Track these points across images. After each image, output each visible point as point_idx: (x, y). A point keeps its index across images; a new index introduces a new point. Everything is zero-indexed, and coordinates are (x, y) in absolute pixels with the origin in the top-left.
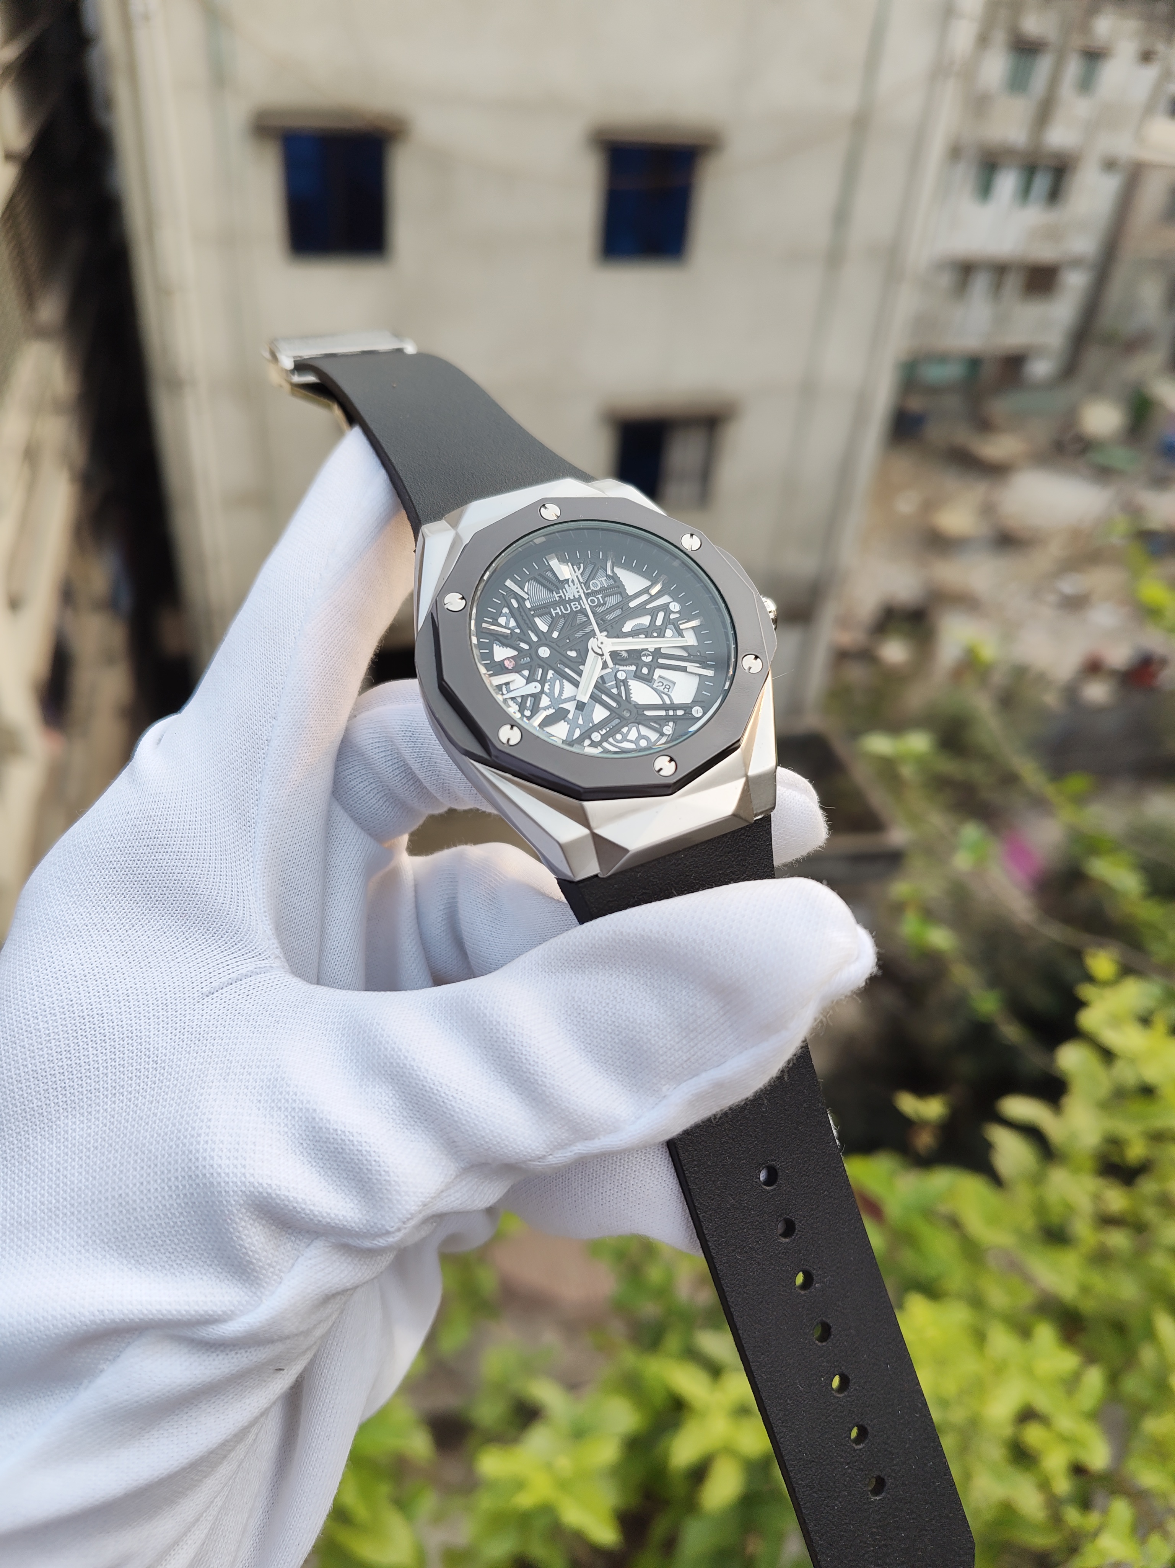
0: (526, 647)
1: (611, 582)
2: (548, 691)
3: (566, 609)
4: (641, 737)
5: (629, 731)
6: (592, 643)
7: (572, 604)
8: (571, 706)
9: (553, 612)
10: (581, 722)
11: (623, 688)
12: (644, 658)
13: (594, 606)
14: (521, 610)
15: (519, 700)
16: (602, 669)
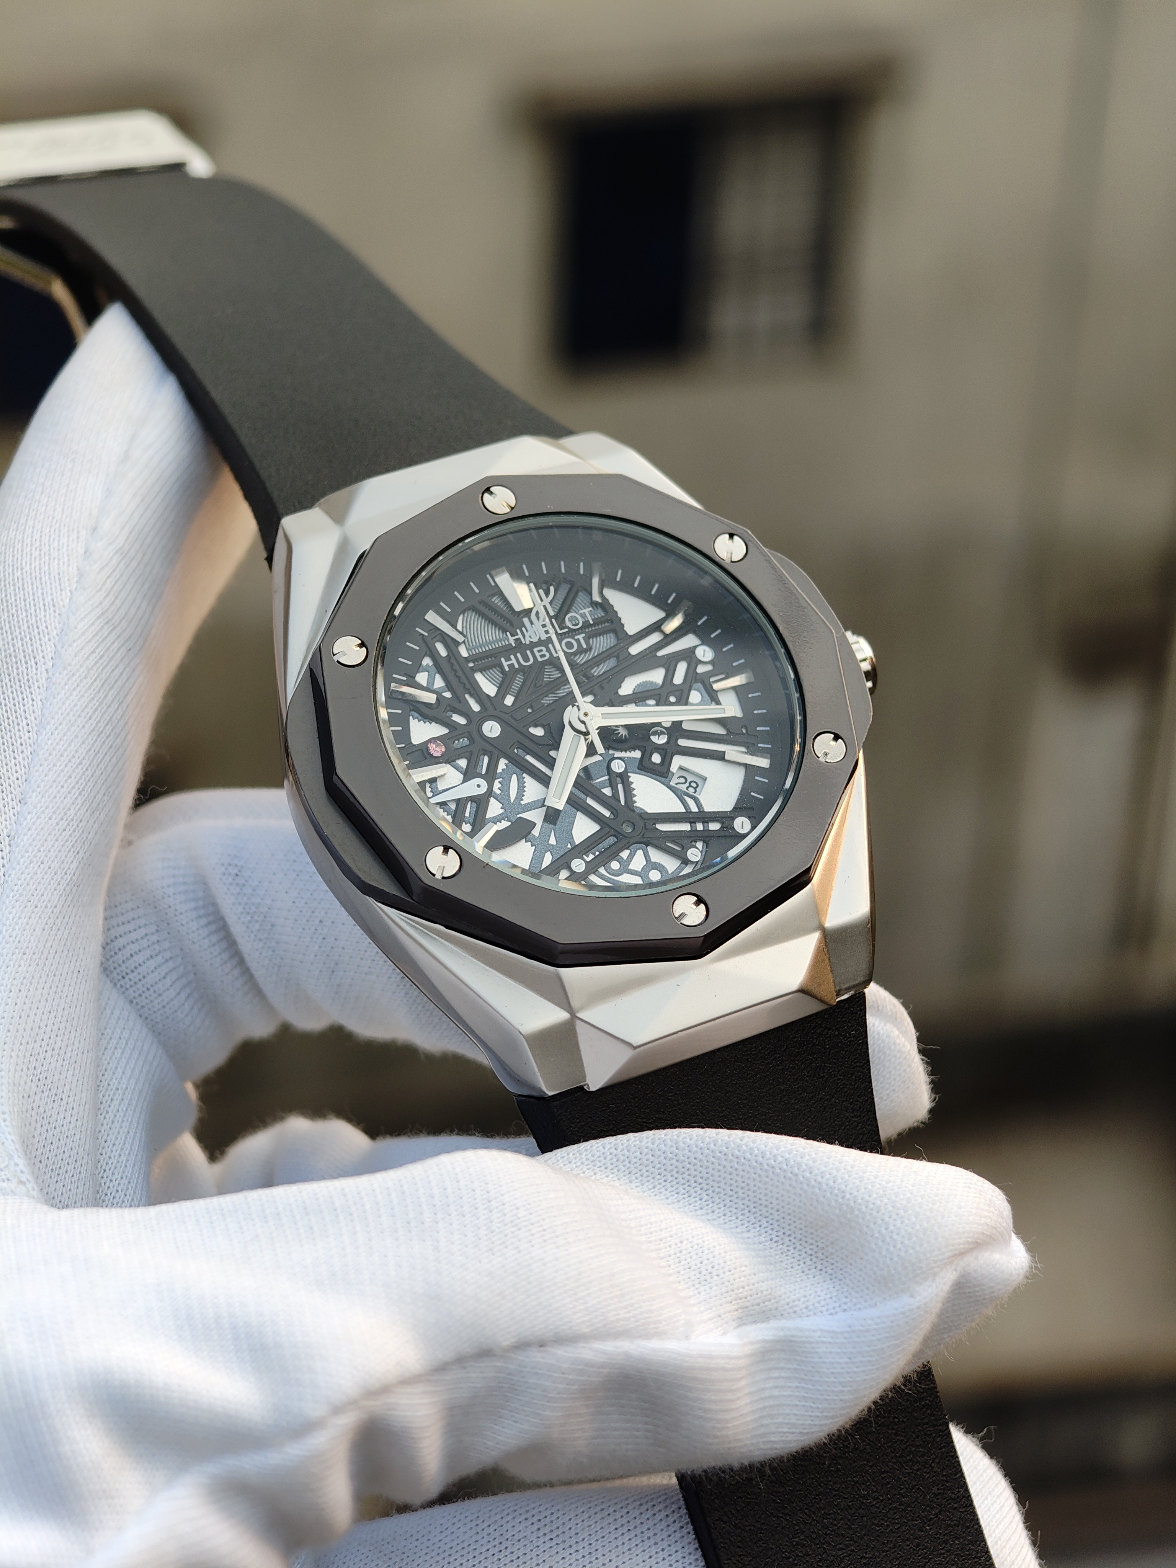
0: (462, 721)
1: (600, 613)
2: (499, 792)
3: (526, 659)
4: (651, 865)
5: (631, 856)
6: (570, 714)
7: (535, 650)
8: (536, 816)
9: (505, 664)
10: (552, 841)
11: (620, 787)
12: (654, 739)
13: (572, 654)
14: (453, 660)
15: (453, 806)
16: (587, 756)
